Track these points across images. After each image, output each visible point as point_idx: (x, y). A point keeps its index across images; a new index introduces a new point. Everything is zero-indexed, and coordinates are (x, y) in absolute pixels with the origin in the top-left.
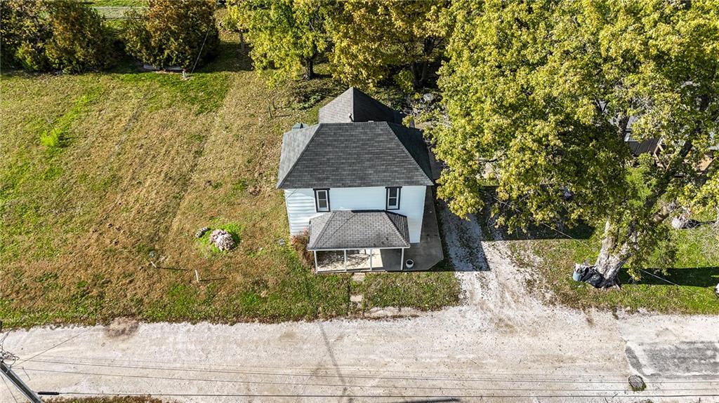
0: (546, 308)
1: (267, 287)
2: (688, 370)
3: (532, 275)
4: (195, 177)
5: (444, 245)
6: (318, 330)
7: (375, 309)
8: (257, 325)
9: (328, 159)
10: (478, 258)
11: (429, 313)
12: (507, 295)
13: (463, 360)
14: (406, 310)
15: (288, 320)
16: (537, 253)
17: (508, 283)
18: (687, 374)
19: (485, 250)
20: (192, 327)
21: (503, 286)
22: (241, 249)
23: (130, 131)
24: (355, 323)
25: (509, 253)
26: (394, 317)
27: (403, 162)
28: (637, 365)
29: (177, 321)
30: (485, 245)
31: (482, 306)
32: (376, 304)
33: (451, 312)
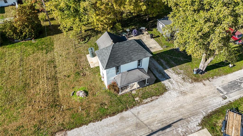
0: (191, 84)
1: (106, 105)
2: (234, 90)
3: (183, 76)
4: (58, 75)
5: (154, 74)
6: (130, 113)
7: (144, 100)
8: (109, 118)
9: (119, 56)
10: (165, 76)
11: (161, 96)
12: (179, 84)
13: (177, 107)
14: (154, 98)
15: (119, 113)
16: (181, 69)
17: (178, 80)
18: (234, 91)
19: (166, 73)
20: (87, 126)
21: (176, 81)
22: (90, 95)
23: (23, 66)
24: (140, 107)
25: (173, 71)
26: (151, 101)
27: (142, 51)
28: (222, 92)
29: (80, 126)
30: (165, 71)
31: (174, 89)
32: (144, 99)
33: (166, 94)
